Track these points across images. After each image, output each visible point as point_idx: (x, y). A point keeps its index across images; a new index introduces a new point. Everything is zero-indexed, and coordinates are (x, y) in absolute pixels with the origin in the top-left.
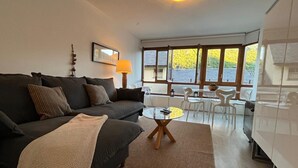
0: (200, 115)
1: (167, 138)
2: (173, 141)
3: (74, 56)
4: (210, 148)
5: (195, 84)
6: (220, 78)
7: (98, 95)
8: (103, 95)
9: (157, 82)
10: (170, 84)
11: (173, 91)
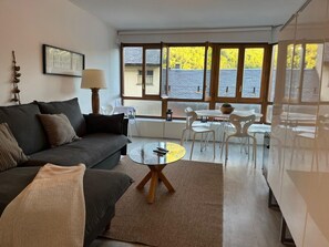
0: (209, 148)
1: (163, 187)
2: (171, 191)
3: (17, 69)
4: (220, 197)
5: (203, 100)
6: (239, 92)
7: (59, 130)
8: (66, 128)
9: (145, 97)
10: (165, 102)
11: (170, 112)
